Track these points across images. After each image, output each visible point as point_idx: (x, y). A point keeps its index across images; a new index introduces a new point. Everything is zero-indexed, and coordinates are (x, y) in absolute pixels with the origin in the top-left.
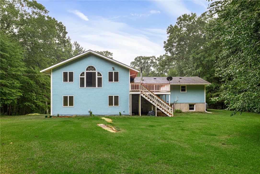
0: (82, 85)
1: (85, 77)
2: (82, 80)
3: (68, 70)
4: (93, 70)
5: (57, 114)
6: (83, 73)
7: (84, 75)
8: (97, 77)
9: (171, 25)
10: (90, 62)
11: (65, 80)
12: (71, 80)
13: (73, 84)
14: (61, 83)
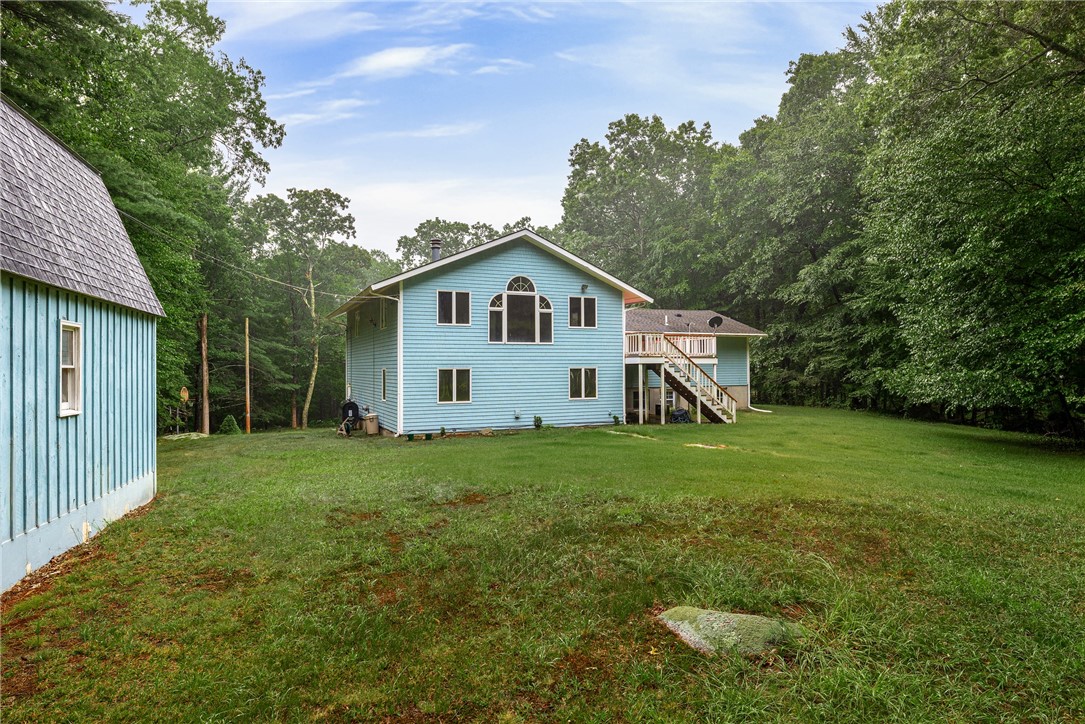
0: (496, 334)
1: (504, 309)
2: (496, 317)
3: (454, 285)
4: (526, 290)
5: (439, 427)
6: (499, 298)
7: (501, 303)
8: (538, 310)
9: (583, 140)
10: (521, 265)
11: (445, 316)
12: (463, 317)
13: (470, 331)
14: (431, 326)
